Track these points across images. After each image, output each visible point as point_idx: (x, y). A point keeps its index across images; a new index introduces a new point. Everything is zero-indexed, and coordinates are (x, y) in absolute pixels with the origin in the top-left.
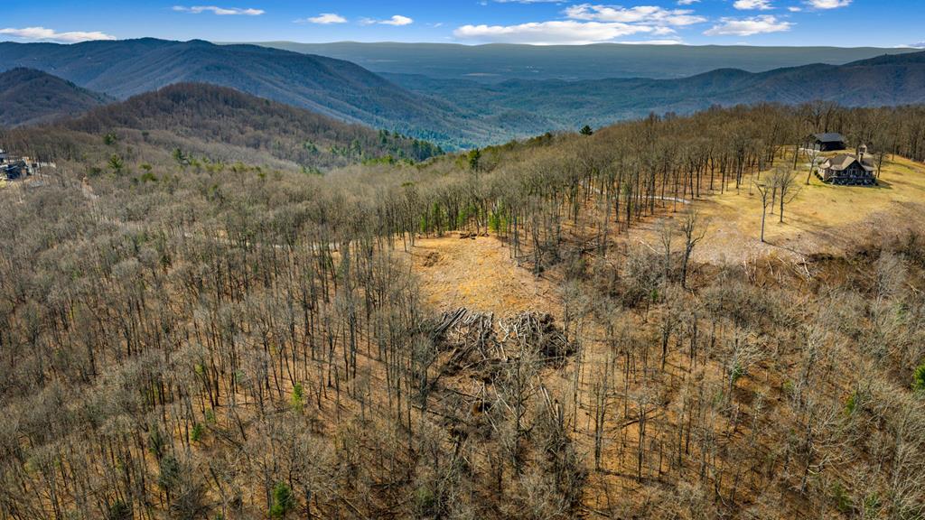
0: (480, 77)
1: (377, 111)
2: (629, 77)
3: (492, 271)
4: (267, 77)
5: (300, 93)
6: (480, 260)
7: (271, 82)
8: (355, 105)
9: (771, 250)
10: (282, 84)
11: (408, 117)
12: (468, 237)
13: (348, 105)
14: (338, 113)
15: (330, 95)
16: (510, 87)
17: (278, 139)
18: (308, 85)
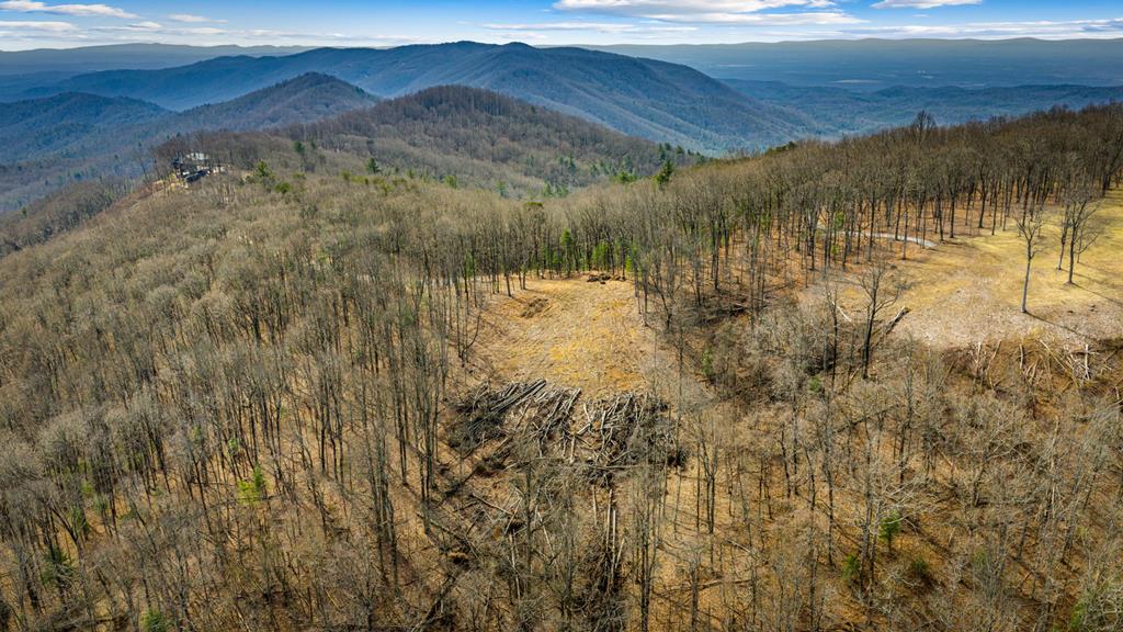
0: (854, 84)
1: (707, 124)
2: (1055, 84)
3: (606, 331)
4: (582, 84)
5: (618, 103)
6: (597, 313)
7: (585, 90)
8: (682, 118)
9: (1034, 327)
10: (597, 93)
11: (744, 133)
12: (597, 280)
13: (672, 117)
14: (659, 126)
15: (653, 106)
16: (889, 96)
17: (533, 152)
18: (629, 93)
